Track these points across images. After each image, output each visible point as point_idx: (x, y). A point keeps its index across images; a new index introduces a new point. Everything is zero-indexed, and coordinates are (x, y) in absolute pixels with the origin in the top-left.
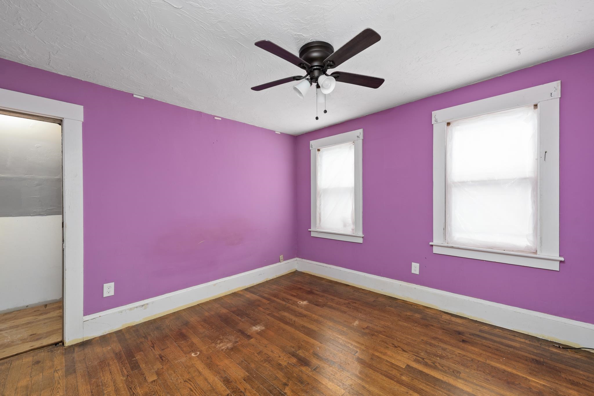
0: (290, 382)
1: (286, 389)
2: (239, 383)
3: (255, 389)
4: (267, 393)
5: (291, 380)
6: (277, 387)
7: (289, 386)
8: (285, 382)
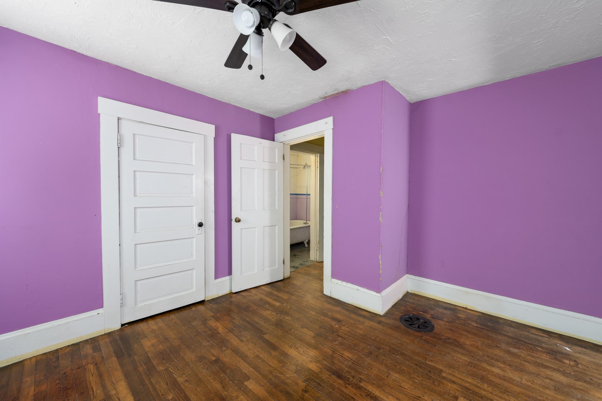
0: (300, 394)
1: (304, 386)
2: (357, 394)
3: (336, 387)
4: (323, 383)
5: (300, 396)
6: (313, 388)
7: (301, 389)
8: (305, 393)
